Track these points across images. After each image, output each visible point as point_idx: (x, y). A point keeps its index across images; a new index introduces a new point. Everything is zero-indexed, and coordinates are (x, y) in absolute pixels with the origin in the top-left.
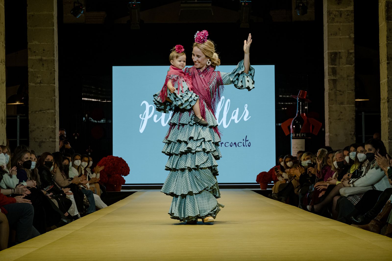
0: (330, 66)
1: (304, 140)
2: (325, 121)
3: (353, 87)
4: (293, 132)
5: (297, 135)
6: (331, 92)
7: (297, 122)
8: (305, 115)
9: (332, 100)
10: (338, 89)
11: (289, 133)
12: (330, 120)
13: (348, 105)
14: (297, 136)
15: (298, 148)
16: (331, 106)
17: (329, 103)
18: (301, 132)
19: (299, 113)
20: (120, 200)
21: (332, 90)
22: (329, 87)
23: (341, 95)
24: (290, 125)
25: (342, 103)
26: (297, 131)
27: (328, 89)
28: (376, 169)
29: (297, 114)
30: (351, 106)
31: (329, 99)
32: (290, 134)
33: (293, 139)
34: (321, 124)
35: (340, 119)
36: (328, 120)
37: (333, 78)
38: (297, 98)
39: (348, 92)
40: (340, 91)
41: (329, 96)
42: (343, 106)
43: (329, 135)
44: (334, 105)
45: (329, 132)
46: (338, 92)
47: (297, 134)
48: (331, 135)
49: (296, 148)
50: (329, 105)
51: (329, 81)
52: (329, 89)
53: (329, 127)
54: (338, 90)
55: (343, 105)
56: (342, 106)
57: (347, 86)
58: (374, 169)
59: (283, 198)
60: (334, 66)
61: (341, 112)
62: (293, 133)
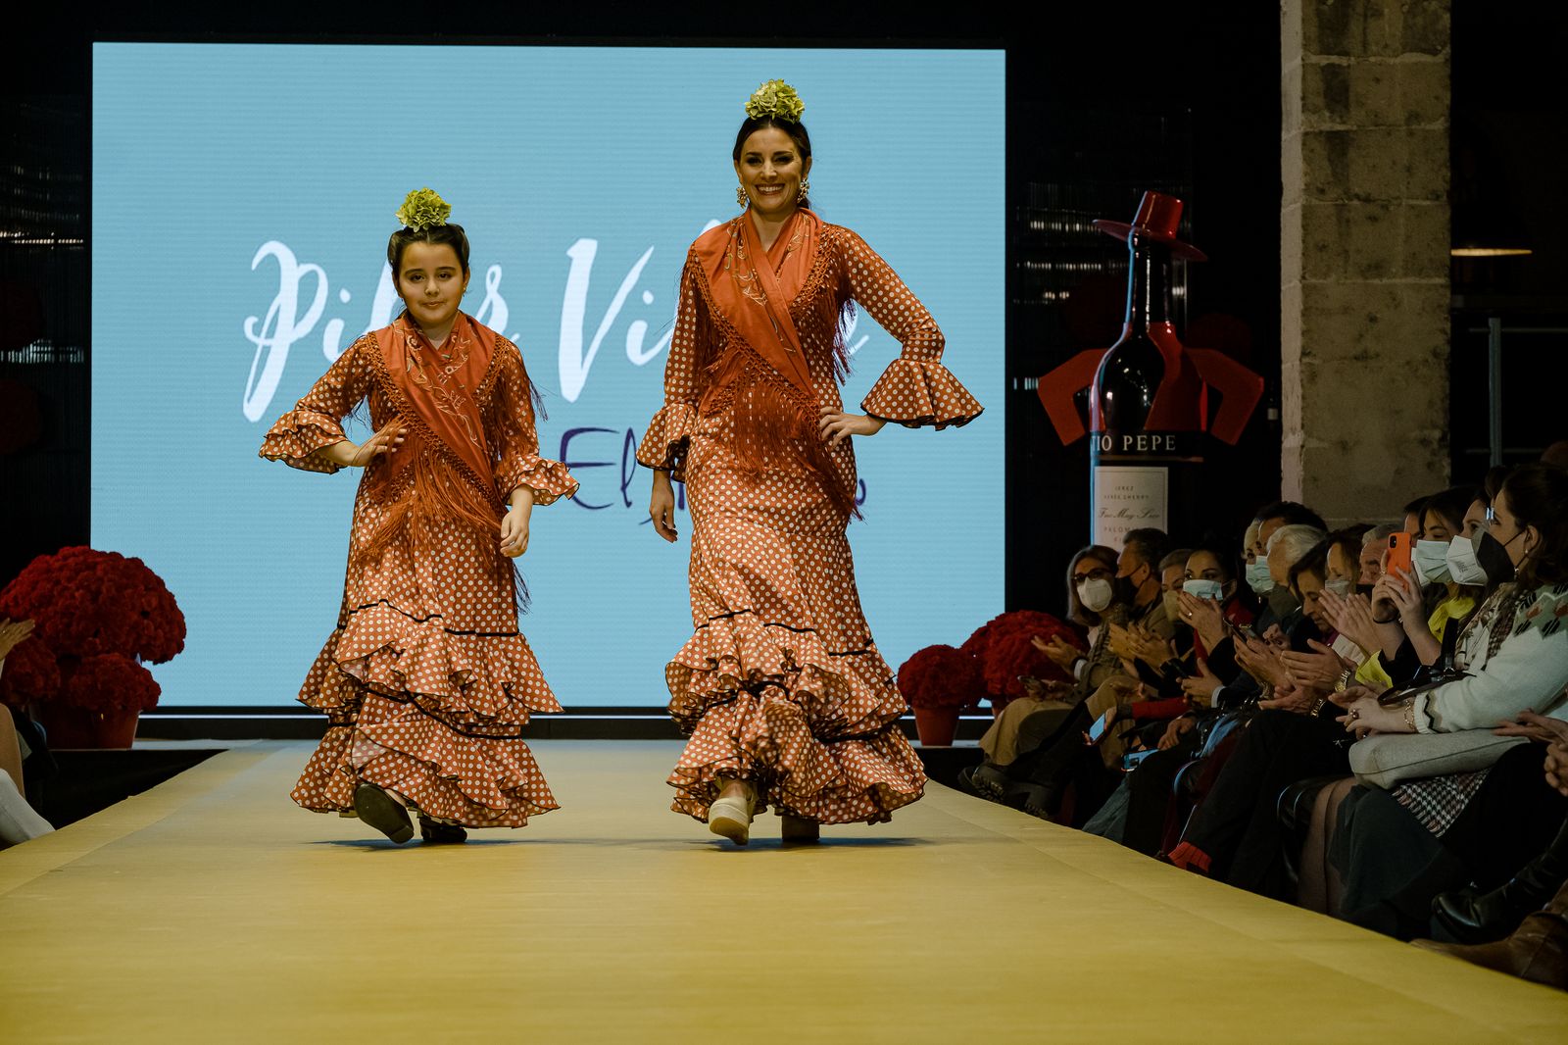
0: (1314, 59)
1: (1165, 470)
2: (1283, 367)
3: (1441, 180)
4: (1100, 427)
5: (1127, 440)
6: (1315, 202)
7: (1127, 370)
8: (1169, 331)
9: (1323, 248)
10: (1357, 190)
11: (1080, 433)
12: (1306, 360)
13: (1411, 280)
14: (1125, 448)
15: (1131, 517)
16: (1313, 281)
17: (1304, 268)
18: (1145, 428)
19: (1138, 321)
20: (125, 798)
21: (1322, 191)
22: (1306, 174)
23: (1373, 219)
24: (1087, 388)
25: (1377, 268)
26: (1124, 418)
27: (1303, 187)
28: (1545, 636)
29: (1125, 326)
30: (1424, 281)
31: (1304, 241)
32: (1088, 436)
33: (1102, 463)
34: (1261, 380)
35: (1363, 357)
36: (1300, 360)
37: (1326, 127)
38: (1127, 235)
39: (1412, 207)
40: (1367, 200)
41: (1304, 227)
42: (1385, 281)
43: (1302, 447)
44: (1333, 278)
45: (1303, 426)
46: (1356, 202)
47: (1125, 437)
48: (1313, 444)
49: (1121, 514)
50: (1303, 277)
51: (1304, 144)
52: (1307, 189)
53: (1304, 398)
54: (1358, 197)
55: (1380, 276)
56: (1376, 281)
57: (1409, 169)
58: (1534, 632)
59: (1036, 793)
60: (1334, 59)
61: (1373, 319)
62: (1102, 434)
